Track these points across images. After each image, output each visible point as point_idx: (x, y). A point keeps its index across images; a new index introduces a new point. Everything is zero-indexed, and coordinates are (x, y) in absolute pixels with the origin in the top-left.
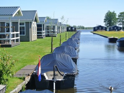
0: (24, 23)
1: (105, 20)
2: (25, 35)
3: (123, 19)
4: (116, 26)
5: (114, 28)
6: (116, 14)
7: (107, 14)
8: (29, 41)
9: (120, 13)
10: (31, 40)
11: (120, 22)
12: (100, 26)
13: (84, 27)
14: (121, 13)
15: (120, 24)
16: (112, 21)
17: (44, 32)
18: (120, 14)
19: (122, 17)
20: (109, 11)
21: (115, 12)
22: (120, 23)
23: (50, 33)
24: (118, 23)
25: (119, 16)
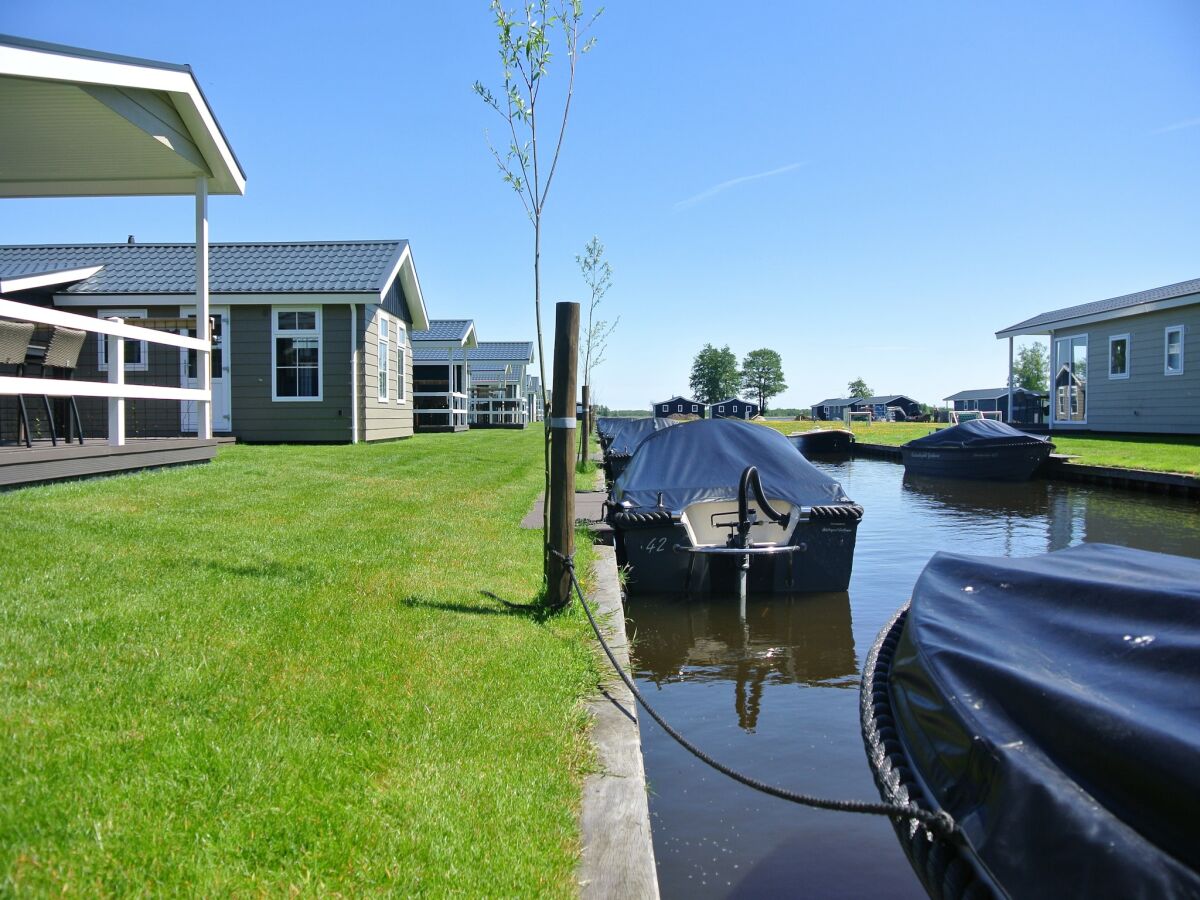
0: (312, 315)
1: (694, 377)
2: (319, 398)
3: (760, 377)
4: (736, 402)
5: (729, 407)
6: (733, 356)
7: (701, 357)
8: (349, 441)
9: (750, 354)
10: (363, 431)
11: (749, 386)
12: (680, 401)
13: (606, 409)
14: (754, 355)
15: (752, 395)
16: (722, 385)
17: (460, 402)
18: (750, 359)
19: (758, 369)
20: (709, 346)
21: (731, 352)
22: (749, 389)
23: (491, 412)
24: (744, 391)
25: (747, 365)
